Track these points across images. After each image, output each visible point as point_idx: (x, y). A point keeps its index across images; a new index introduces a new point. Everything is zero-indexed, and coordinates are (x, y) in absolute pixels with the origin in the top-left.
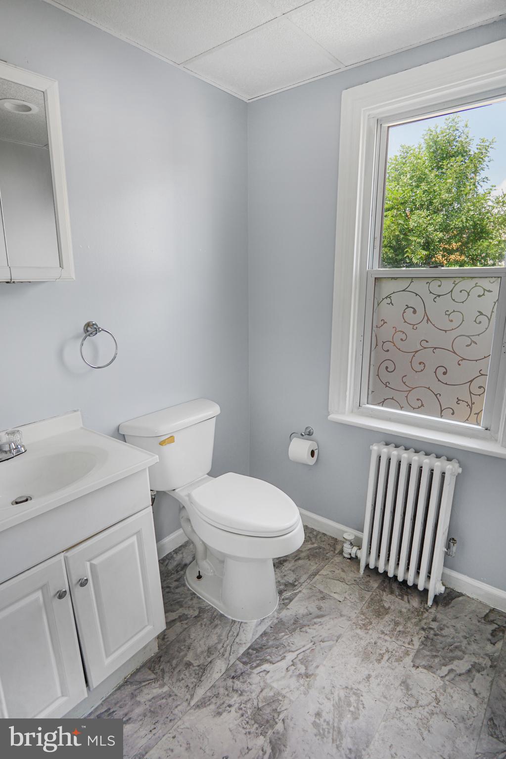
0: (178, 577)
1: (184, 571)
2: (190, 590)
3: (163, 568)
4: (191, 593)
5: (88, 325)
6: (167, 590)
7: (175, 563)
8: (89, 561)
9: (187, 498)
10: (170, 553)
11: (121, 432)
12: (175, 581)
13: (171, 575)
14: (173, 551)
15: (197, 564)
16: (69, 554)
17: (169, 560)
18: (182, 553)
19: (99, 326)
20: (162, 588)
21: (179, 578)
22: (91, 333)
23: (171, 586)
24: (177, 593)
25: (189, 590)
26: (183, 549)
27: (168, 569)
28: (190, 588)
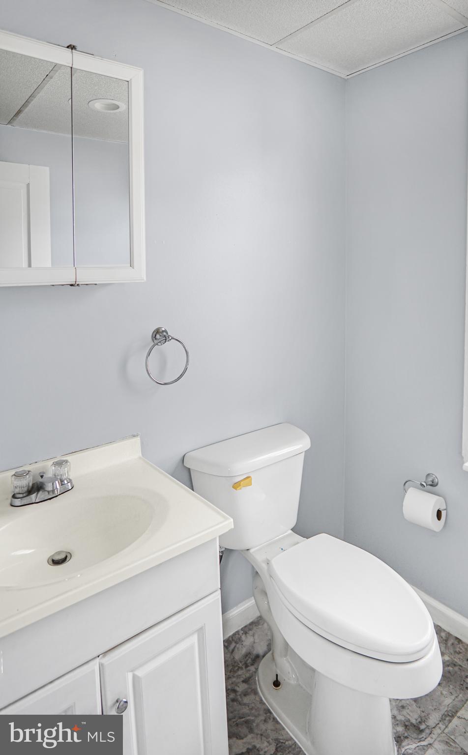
0: (248, 675)
1: (256, 666)
2: (264, 704)
3: (229, 656)
4: (265, 710)
5: (157, 331)
6: (232, 696)
7: (244, 651)
8: (132, 671)
9: (264, 566)
10: (238, 632)
11: (187, 464)
12: (243, 682)
13: (238, 670)
14: (242, 629)
15: (273, 659)
16: (106, 660)
17: (236, 643)
18: (253, 635)
19: (169, 334)
20: (227, 690)
21: (250, 678)
22: (160, 342)
23: (238, 689)
24: (245, 704)
25: (261, 702)
26: (255, 628)
27: (234, 658)
28: (263, 699)
